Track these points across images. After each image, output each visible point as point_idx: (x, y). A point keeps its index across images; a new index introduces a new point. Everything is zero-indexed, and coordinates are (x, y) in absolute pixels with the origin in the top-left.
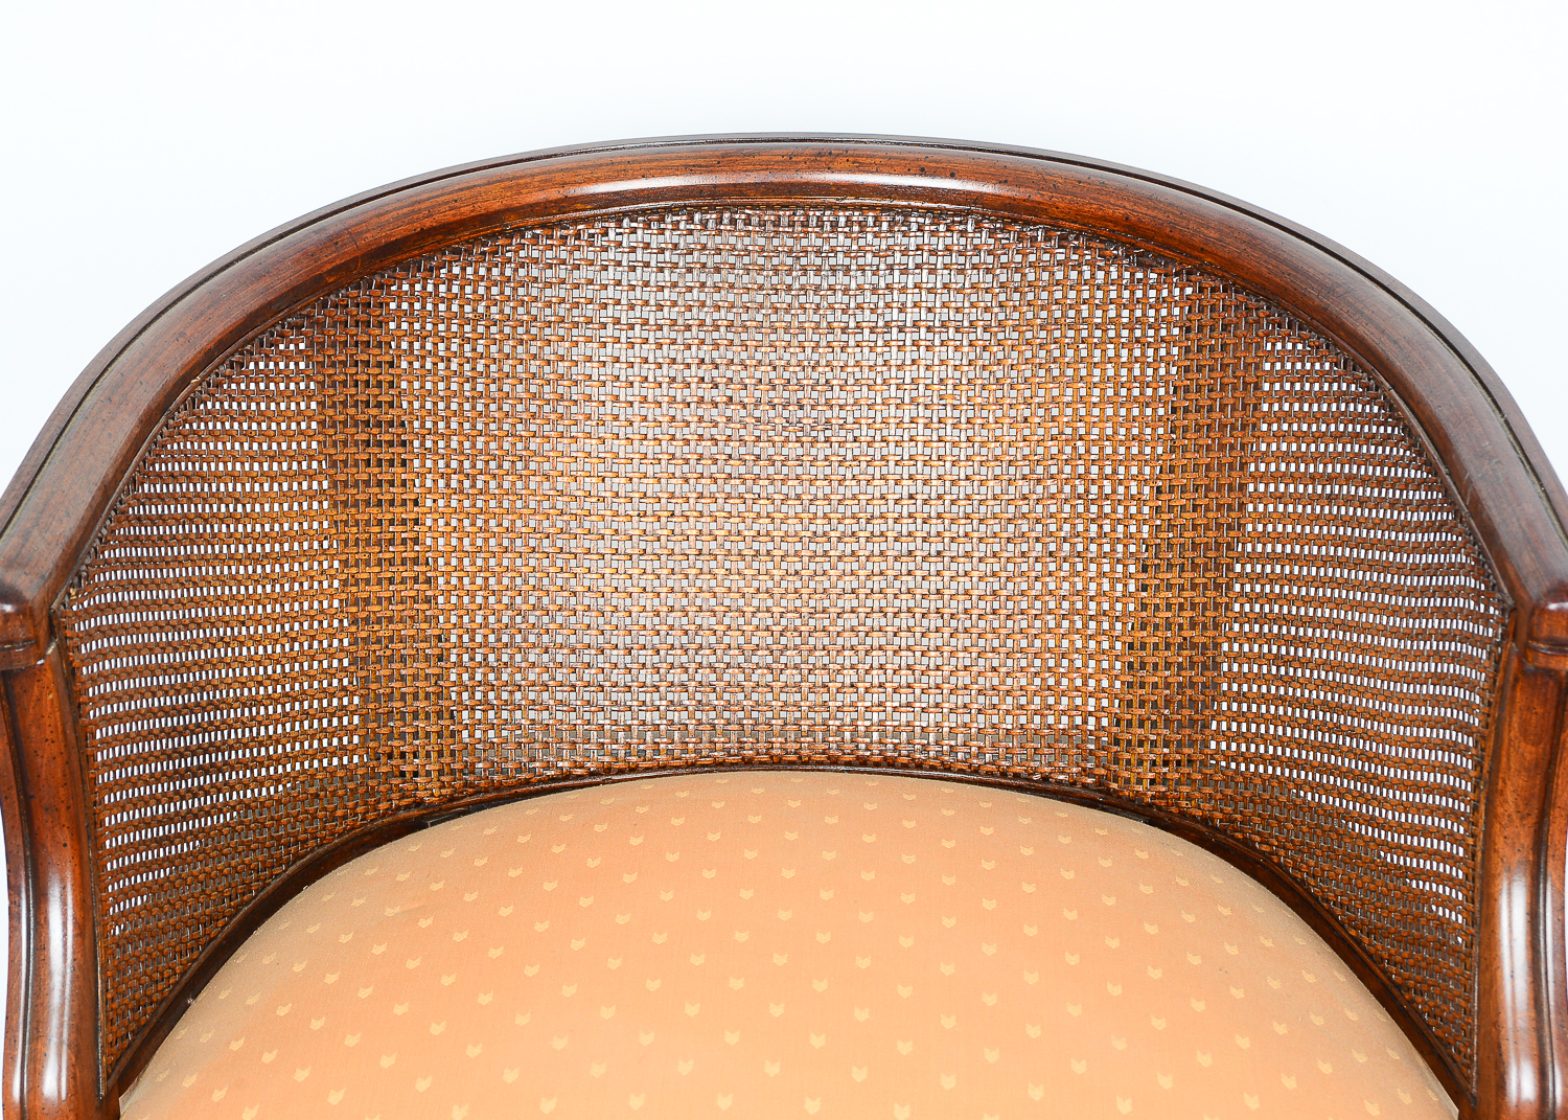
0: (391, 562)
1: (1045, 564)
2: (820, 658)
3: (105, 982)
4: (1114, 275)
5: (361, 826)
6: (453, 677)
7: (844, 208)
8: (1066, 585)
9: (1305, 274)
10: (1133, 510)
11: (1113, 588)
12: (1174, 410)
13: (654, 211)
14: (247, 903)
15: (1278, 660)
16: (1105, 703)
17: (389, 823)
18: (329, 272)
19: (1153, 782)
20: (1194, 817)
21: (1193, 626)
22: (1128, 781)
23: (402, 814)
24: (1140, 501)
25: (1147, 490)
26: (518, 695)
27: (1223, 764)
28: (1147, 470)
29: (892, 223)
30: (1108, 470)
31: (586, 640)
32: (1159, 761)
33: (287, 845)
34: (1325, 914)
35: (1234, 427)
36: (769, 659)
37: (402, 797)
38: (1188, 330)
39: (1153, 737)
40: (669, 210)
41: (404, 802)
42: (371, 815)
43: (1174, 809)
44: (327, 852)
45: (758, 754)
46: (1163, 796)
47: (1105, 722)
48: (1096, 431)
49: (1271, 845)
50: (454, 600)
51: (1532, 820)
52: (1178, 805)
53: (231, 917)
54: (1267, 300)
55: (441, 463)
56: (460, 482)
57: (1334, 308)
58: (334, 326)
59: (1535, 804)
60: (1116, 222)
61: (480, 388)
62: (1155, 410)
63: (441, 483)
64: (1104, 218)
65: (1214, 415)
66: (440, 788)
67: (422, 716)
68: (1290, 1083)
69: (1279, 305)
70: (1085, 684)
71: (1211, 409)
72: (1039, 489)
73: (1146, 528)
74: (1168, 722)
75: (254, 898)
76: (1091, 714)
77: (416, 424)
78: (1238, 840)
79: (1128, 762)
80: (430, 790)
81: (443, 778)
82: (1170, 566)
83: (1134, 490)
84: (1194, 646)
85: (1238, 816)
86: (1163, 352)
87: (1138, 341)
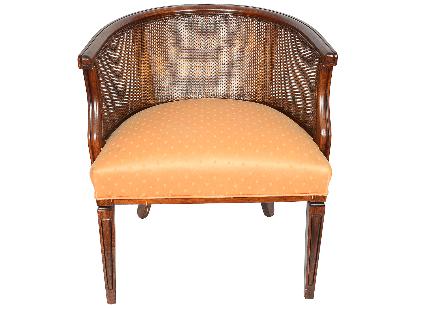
0: (145, 66)
1: (245, 67)
2: (211, 83)
3: (103, 121)
4: (255, 23)
6: (155, 85)
7: (214, 14)
8: (248, 70)
9: (284, 19)
10: (258, 58)
11: (256, 70)
12: (265, 42)
13: (185, 15)
15: (282, 78)
16: (255, 88)
18: (136, 21)
19: (262, 99)
21: (268, 74)
22: (258, 99)
23: (147, 106)
24: (259, 56)
25: (260, 55)
26: (165, 88)
27: (273, 95)
28: (260, 52)
29: (221, 16)
30: (255, 52)
31: (175, 80)
32: (263, 96)
33: (130, 108)
35: (274, 44)
36: (203, 83)
37: (147, 103)
38: (266, 30)
39: (262, 92)
40: (187, 15)
41: (148, 104)
42: (143, 106)
44: (136, 110)
47: (255, 91)
48: (252, 46)
49: (281, 106)
50: (155, 73)
51: (324, 91)
52: (266, 102)
53: (122, 118)
54: (279, 24)
55: (153, 52)
56: (156, 55)
57: (289, 23)
58: (136, 29)
59: (325, 88)
60: (255, 14)
61: (158, 41)
62: (262, 42)
63: (153, 55)
64: (253, 14)
65: (271, 42)
66: (153, 102)
67: (150, 91)
68: (288, 133)
69: (280, 24)
70: (251, 85)
71: (270, 41)
72: (244, 56)
73: (260, 60)
74: (265, 90)
76: (252, 90)
77: (149, 46)
79: (258, 96)
80: (151, 102)
82: (264, 66)
83: (259, 55)
84: (268, 78)
85: (276, 103)
86: (263, 34)
87: (259, 32)
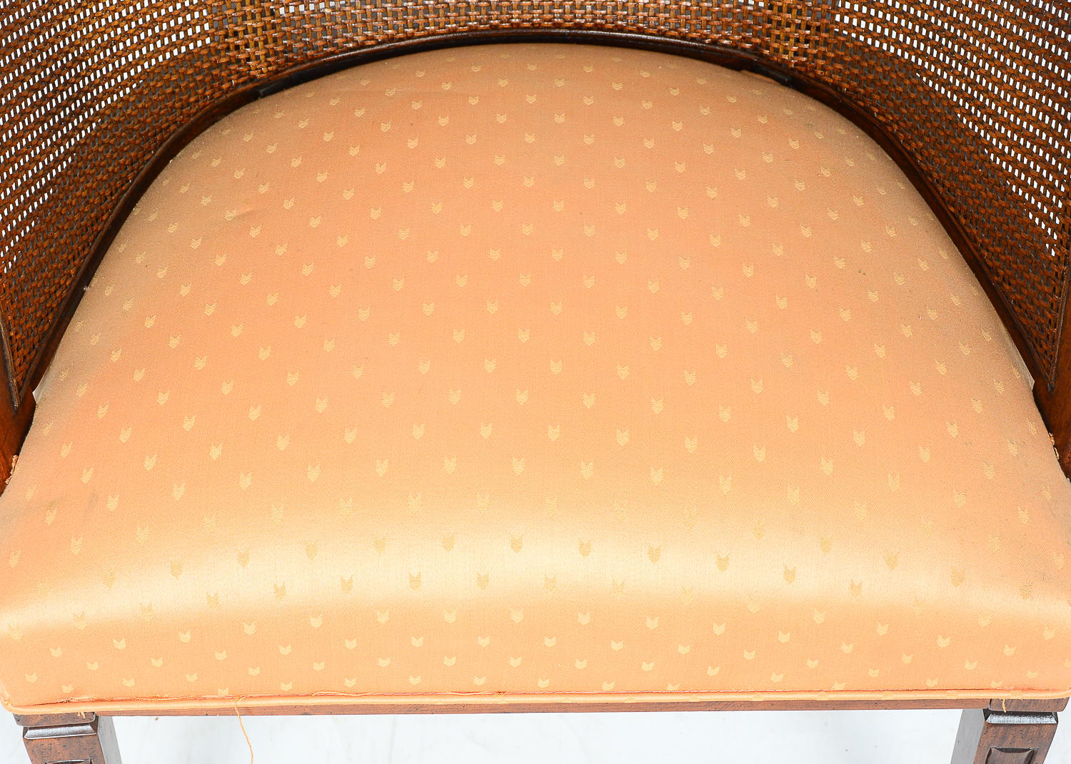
5: (209, 104)
14: (125, 191)
17: (232, 97)
19: (796, 54)
20: (826, 83)
22: (777, 50)
23: (241, 89)
27: (854, 35)
32: (802, 39)
33: (154, 136)
34: (930, 186)
37: (239, 77)
39: (798, 21)
41: (241, 80)
42: (217, 94)
43: (811, 75)
45: (502, 22)
46: (803, 64)
47: (761, 4)
49: (887, 119)
52: (814, 73)
66: (267, 66)
67: (249, 17)
68: (916, 390)
75: (131, 184)
78: (860, 106)
79: (778, 37)
80: (259, 69)
81: (269, 59)
85: (862, 90)
